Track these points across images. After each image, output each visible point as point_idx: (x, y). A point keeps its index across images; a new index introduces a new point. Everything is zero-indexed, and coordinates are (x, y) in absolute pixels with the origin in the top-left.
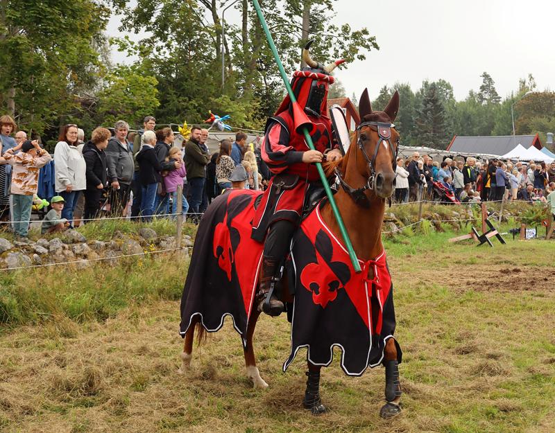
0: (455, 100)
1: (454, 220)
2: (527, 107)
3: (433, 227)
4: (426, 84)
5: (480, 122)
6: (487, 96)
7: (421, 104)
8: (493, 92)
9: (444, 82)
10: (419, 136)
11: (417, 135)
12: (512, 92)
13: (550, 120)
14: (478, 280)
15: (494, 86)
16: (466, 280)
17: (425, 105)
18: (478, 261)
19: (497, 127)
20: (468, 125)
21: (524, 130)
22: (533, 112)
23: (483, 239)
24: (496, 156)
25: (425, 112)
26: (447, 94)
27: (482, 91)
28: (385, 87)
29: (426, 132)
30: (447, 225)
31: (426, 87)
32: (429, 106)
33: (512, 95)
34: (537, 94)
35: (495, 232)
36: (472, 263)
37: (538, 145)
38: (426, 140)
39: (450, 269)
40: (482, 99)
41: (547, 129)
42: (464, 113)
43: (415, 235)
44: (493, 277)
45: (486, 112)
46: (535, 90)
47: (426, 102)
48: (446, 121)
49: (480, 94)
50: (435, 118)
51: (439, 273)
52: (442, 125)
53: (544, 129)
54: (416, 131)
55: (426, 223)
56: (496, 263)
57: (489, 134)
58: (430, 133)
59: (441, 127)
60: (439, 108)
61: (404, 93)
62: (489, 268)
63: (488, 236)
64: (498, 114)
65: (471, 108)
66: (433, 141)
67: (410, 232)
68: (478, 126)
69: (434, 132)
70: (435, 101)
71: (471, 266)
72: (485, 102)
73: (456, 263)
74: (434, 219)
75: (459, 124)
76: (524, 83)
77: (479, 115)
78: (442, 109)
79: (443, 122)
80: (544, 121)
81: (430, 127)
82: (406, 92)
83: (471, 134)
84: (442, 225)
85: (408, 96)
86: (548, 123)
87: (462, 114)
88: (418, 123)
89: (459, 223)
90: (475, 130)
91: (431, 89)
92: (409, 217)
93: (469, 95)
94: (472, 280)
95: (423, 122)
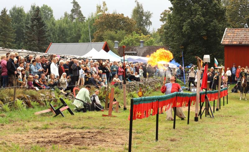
0: (54, 19)
1: (42, 100)
2: (101, 23)
3: (25, 104)
4: (33, 7)
5: (71, 34)
6: (76, 17)
7: (30, 22)
8: (80, 14)
9: (47, 6)
10: (28, 43)
11: (26, 43)
12: (92, 14)
13: (116, 32)
14: (46, 140)
15: (80, 9)
16: (37, 140)
17: (32, 22)
18: (50, 126)
19: (82, 37)
20: (63, 36)
21: (100, 39)
22: (105, 27)
23: (58, 112)
24: (76, 56)
25: (32, 26)
26: (49, 15)
27: (72, 13)
28: (5, 9)
29: (33, 40)
30: (35, 103)
31: (33, 10)
32: (35, 23)
33: (92, 15)
34: (108, 15)
35: (67, 107)
36: (46, 129)
37: (106, 49)
38: (33, 46)
39: (30, 133)
40: (73, 18)
41: (115, 38)
42: (60, 27)
43: (11, 110)
44: (57, 137)
45: (75, 27)
46: (106, 13)
47: (33, 20)
48: (47, 33)
49: (71, 15)
50: (39, 31)
51: (20, 136)
52: (44, 35)
53: (113, 39)
54: (26, 40)
55: (19, 102)
56: (62, 128)
57: (78, 42)
58: (36, 41)
59: (44, 37)
60: (42, 24)
61: (19, 14)
62: (56, 131)
63: (61, 110)
64: (83, 28)
65: (65, 24)
66: (38, 47)
67: (8, 109)
68: (69, 36)
69: (39, 40)
70: (39, 19)
71: (44, 130)
72: (74, 21)
73: (35, 128)
74: (26, 99)
75: (57, 35)
76: (100, 8)
77: (70, 29)
78: (44, 25)
79: (45, 34)
80: (113, 33)
81: (36, 37)
82: (20, 13)
83: (65, 42)
84: (32, 103)
85: (21, 16)
86: (115, 35)
87: (58, 28)
88: (28, 34)
89: (45, 101)
90: (68, 39)
91: (36, 11)
92: (7, 97)
93: (64, 16)
94: (41, 140)
95: (31, 33)
